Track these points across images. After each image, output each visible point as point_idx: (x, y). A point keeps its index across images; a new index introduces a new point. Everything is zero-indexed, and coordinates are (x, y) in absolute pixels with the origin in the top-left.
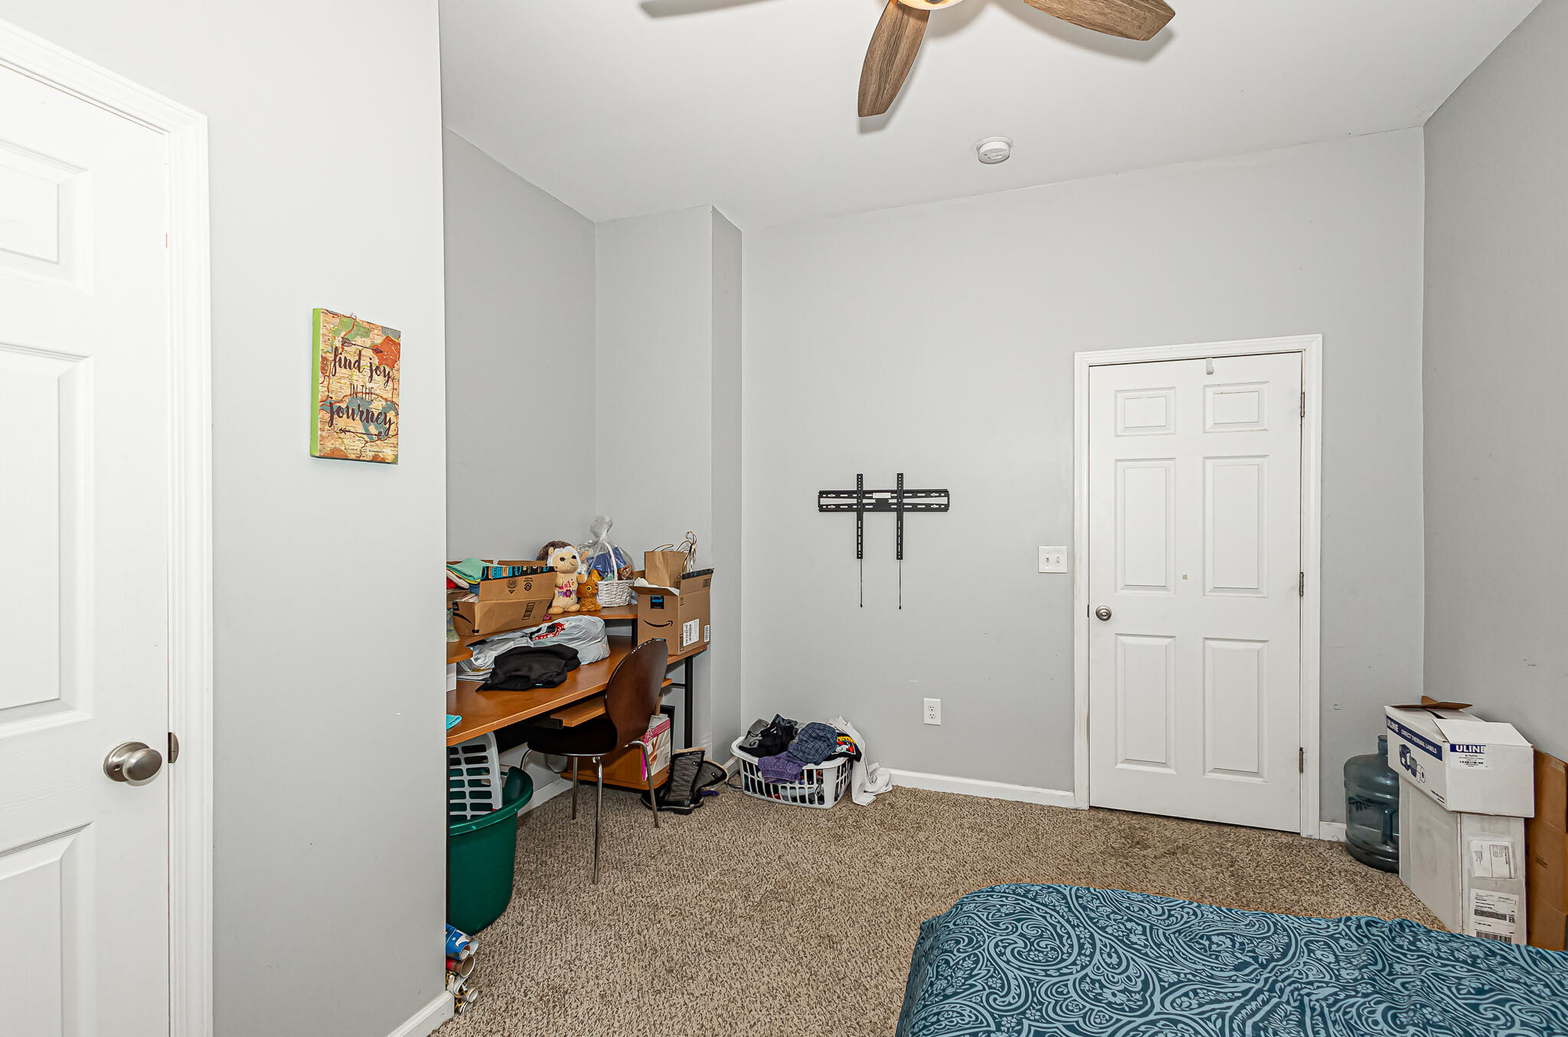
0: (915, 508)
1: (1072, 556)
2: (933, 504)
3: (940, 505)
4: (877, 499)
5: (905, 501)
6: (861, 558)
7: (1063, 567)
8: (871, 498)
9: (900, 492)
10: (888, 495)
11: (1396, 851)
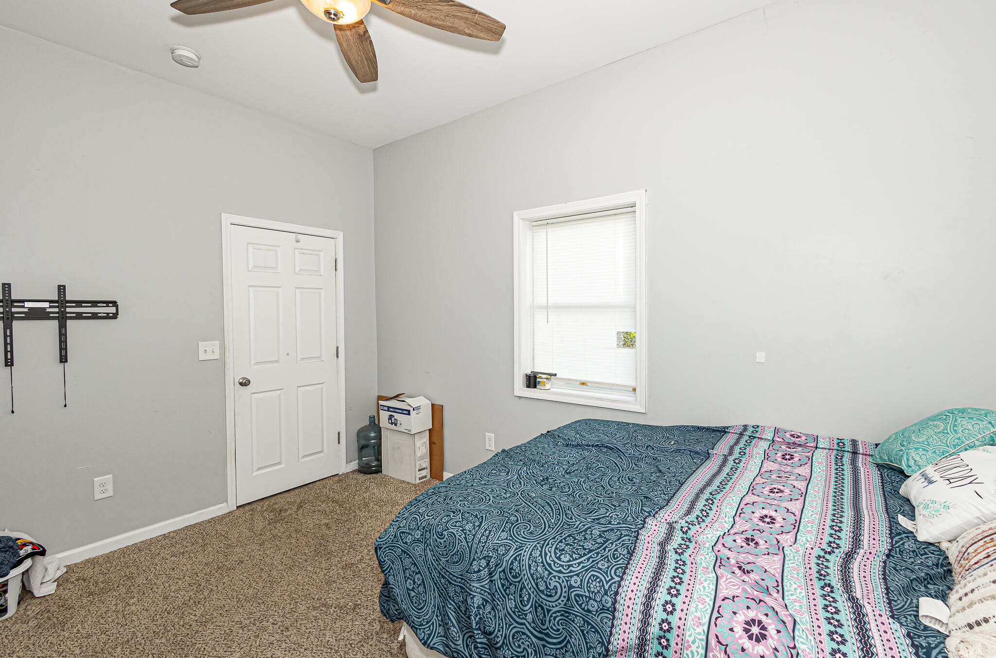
0: (79, 316)
1: (223, 348)
2: (100, 313)
3: (108, 314)
4: (30, 309)
5: (68, 310)
6: (12, 365)
7: (217, 356)
8: (23, 307)
9: (61, 301)
10: (46, 305)
11: (379, 463)
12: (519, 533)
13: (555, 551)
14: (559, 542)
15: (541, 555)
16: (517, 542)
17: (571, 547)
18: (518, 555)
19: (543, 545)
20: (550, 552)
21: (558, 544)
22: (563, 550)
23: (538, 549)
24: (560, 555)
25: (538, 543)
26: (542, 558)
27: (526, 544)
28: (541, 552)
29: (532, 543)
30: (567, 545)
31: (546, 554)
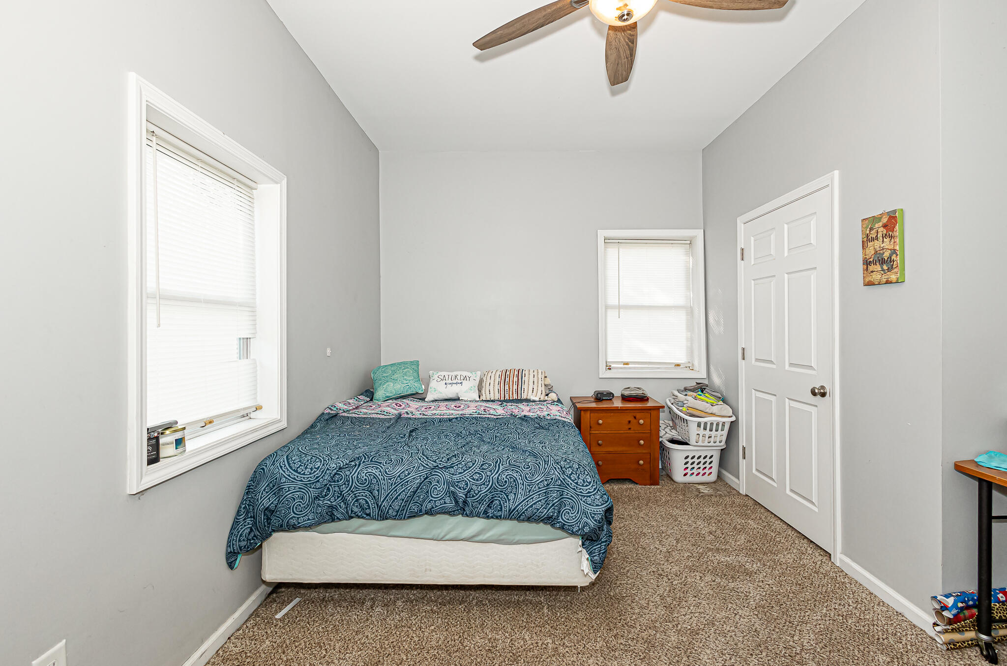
12: (574, 517)
13: (585, 486)
14: (578, 485)
15: (590, 496)
16: (582, 517)
17: (581, 475)
18: (591, 515)
19: (582, 496)
20: (587, 490)
21: (579, 485)
22: (583, 480)
23: (586, 500)
24: (588, 482)
25: (581, 500)
26: (591, 495)
27: (583, 509)
28: (587, 496)
29: (582, 505)
30: (579, 478)
31: (589, 492)
